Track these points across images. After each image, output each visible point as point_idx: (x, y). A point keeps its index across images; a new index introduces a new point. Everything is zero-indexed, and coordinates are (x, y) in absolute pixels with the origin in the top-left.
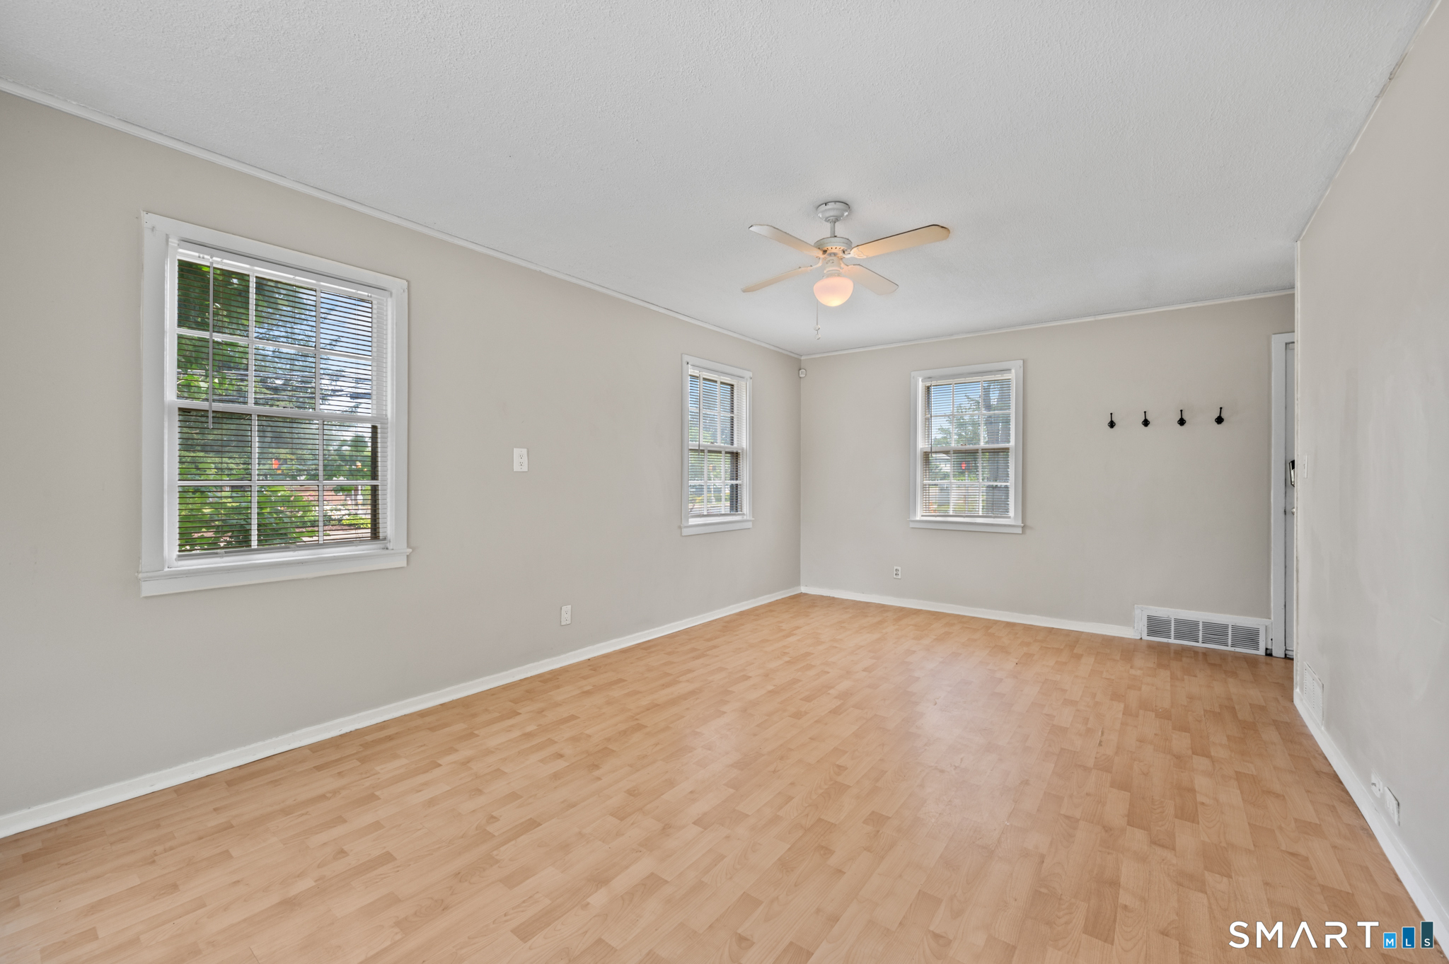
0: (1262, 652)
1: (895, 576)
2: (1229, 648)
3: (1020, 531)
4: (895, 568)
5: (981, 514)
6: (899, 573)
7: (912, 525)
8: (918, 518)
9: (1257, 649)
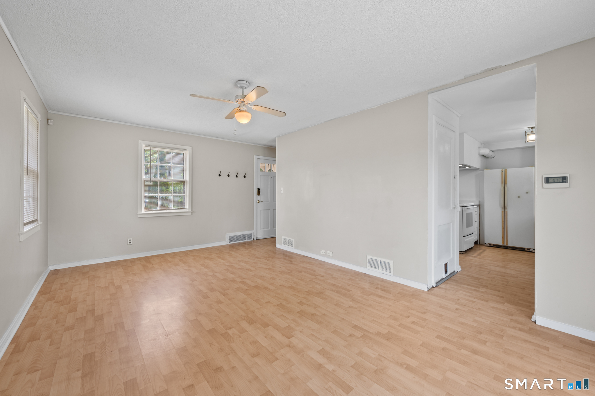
0: (253, 240)
1: (129, 244)
2: (247, 241)
3: (190, 214)
4: (129, 239)
5: (172, 208)
6: (131, 241)
7: (139, 216)
8: (143, 212)
9: (252, 239)
